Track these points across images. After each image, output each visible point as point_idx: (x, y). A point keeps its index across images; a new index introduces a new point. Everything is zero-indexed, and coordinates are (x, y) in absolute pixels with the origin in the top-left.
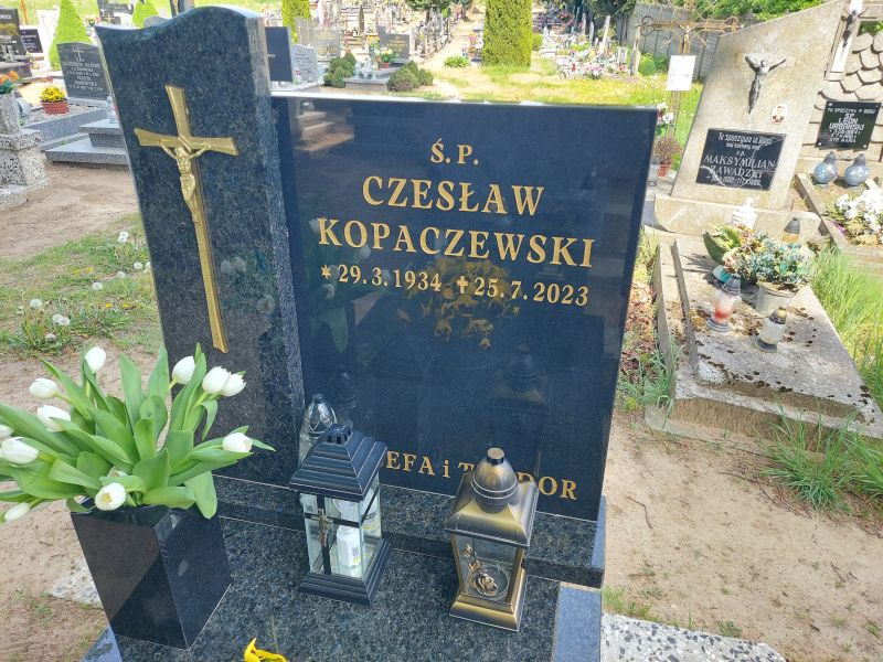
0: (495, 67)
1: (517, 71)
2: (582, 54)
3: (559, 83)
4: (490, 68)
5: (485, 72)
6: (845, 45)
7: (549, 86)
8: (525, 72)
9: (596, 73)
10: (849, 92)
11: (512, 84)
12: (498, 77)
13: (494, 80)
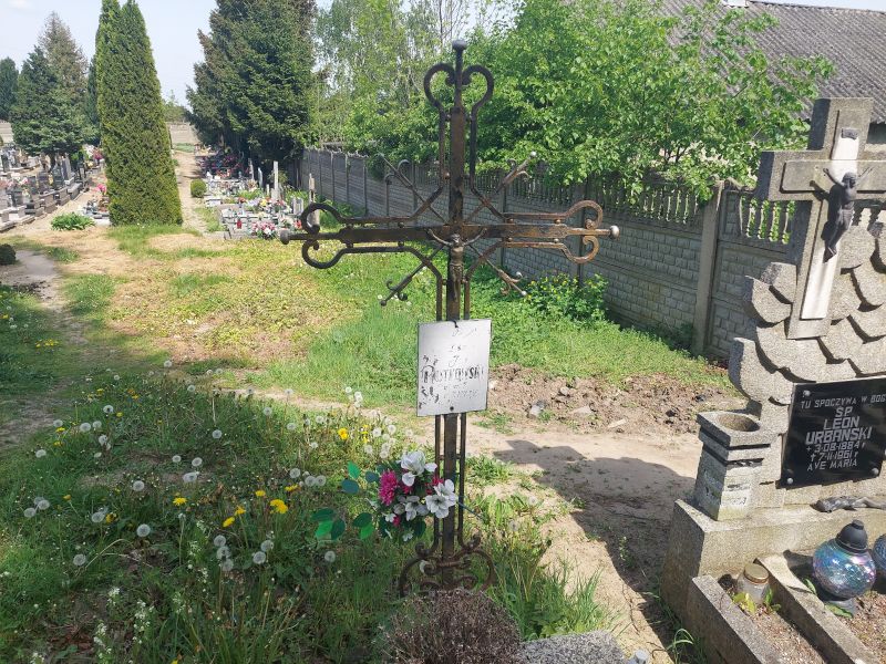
0: (130, 227)
1: (162, 232)
2: (251, 204)
3: (219, 248)
4: (122, 228)
5: (111, 236)
6: (827, 257)
7: (202, 254)
8: (172, 232)
9: (268, 231)
10: (840, 361)
11: (151, 252)
12: (129, 242)
13: (122, 248)
